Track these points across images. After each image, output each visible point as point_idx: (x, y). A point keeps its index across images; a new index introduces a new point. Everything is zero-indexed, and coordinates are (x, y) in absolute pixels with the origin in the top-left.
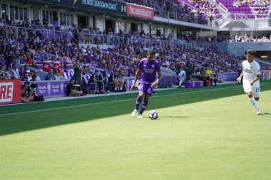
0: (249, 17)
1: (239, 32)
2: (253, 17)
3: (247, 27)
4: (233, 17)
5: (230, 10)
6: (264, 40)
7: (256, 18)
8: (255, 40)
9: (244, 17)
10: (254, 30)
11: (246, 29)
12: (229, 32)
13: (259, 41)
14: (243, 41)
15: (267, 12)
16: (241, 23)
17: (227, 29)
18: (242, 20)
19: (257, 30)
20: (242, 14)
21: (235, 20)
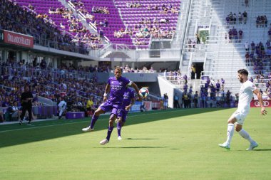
0: (130, 47)
1: (121, 62)
2: (134, 48)
3: (128, 57)
4: (114, 47)
5: (111, 40)
6: (145, 71)
7: (137, 49)
8: (136, 72)
9: (125, 48)
10: (135, 61)
11: (127, 60)
12: (110, 62)
13: (141, 72)
14: (124, 72)
15: (148, 44)
16: (123, 53)
17: (108, 60)
18: (123, 51)
19: (138, 61)
20: (123, 45)
21: (117, 50)
